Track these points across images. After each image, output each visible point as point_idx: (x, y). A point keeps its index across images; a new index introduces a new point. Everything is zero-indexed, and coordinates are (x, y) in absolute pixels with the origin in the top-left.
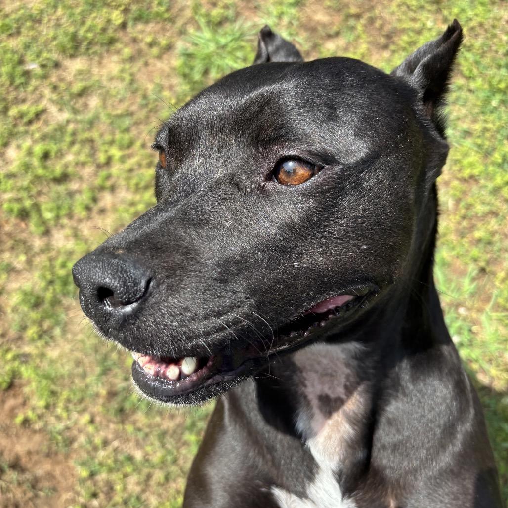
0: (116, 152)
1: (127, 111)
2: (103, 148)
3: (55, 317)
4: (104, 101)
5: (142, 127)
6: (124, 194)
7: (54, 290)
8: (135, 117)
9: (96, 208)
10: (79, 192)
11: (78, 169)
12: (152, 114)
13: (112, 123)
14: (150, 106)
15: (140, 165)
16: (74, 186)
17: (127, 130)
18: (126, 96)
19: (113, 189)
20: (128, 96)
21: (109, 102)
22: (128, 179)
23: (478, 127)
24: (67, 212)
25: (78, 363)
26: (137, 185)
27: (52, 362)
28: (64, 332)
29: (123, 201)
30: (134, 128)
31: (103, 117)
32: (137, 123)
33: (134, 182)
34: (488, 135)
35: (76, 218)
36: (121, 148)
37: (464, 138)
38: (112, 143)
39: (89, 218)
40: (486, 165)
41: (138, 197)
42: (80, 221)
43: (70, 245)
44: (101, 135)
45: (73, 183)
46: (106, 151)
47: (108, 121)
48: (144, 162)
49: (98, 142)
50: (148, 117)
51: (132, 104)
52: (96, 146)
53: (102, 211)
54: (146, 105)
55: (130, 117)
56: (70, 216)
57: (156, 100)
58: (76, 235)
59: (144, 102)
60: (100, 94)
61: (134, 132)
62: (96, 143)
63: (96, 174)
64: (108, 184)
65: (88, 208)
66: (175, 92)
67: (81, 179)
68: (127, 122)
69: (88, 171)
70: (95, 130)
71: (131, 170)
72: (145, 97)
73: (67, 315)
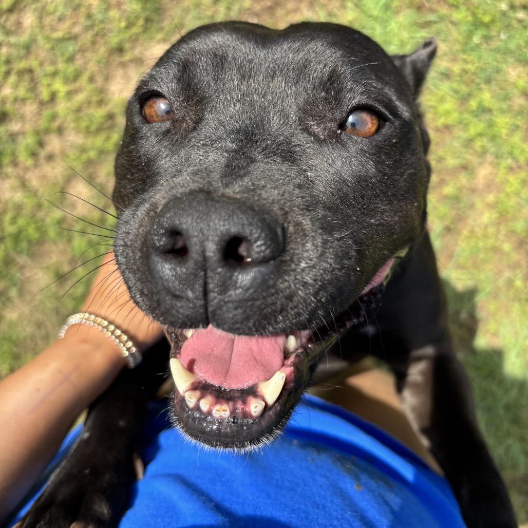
0: (60, 87)
1: (69, 33)
2: (45, 81)
3: (9, 276)
4: (40, 18)
5: (89, 55)
6: (74, 138)
7: (6, 248)
8: (80, 43)
9: (43, 154)
10: (22, 133)
11: (17, 106)
12: (98, 38)
13: (52, 49)
14: (96, 29)
15: (89, 103)
16: (15, 127)
17: (71, 59)
18: (66, 13)
19: (60, 131)
20: (69, 13)
21: (47, 20)
22: (77, 120)
23: (456, 68)
24: (12, 159)
25: (39, 325)
26: (88, 128)
27: (12, 325)
28: (21, 292)
29: (72, 146)
30: (78, 56)
31: (41, 40)
32: (82, 51)
33: (84, 124)
34: (466, 77)
35: (21, 166)
36: (66, 81)
37: (441, 80)
38: (55, 74)
39: (36, 165)
40: (461, 113)
41: (89, 142)
42: (27, 169)
43: (19, 196)
44: (41, 64)
45: (14, 122)
46: (49, 85)
47: (48, 46)
48: (95, 99)
49: (38, 72)
50: (94, 43)
51: (74, 24)
52: (36, 77)
53: (50, 158)
54: (91, 27)
55: (73, 42)
56: (15, 163)
57: (102, 22)
58: (24, 184)
59: (88, 23)
60: (35, 10)
61: (79, 62)
62: (35, 74)
63: (39, 114)
64: (55, 125)
65: (34, 155)
66: (124, 11)
67: (22, 118)
68: (71, 48)
69: (30, 109)
70: (32, 57)
71: (79, 110)
72: (89, 16)
73: (23, 274)
